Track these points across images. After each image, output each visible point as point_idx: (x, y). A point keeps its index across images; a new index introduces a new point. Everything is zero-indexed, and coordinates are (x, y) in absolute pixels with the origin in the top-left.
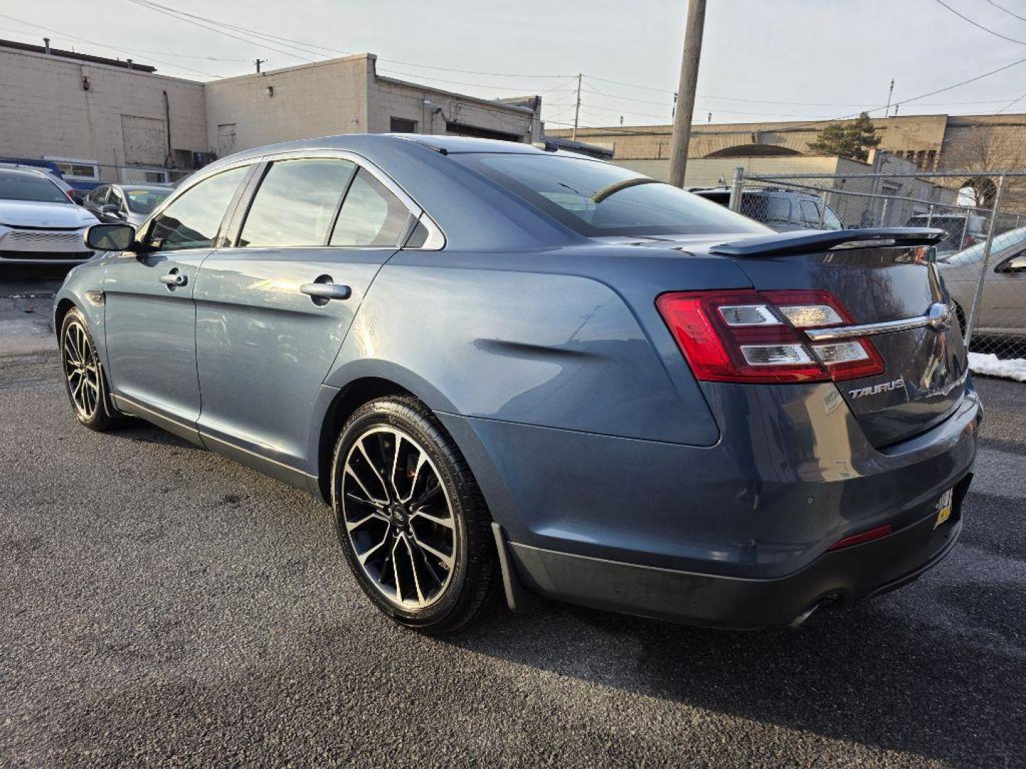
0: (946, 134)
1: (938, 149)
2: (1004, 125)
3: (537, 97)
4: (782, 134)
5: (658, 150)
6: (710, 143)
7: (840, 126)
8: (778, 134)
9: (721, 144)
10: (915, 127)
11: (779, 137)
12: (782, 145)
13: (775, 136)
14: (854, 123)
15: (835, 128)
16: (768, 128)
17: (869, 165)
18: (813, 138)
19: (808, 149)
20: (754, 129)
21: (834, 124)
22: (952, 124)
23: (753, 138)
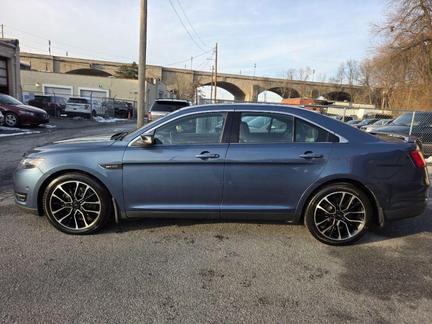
0: (162, 73)
1: (161, 79)
2: (179, 72)
3: (16, 40)
4: (103, 66)
5: (45, 66)
6: (71, 66)
7: (126, 66)
8: (101, 66)
9: (76, 67)
10: (152, 70)
11: (102, 67)
12: (104, 70)
13: (100, 66)
14: (131, 65)
15: (124, 66)
16: (96, 63)
17: (154, 84)
18: (117, 69)
19: (116, 74)
20: (91, 63)
21: (124, 65)
22: (164, 70)
23: (90, 66)
